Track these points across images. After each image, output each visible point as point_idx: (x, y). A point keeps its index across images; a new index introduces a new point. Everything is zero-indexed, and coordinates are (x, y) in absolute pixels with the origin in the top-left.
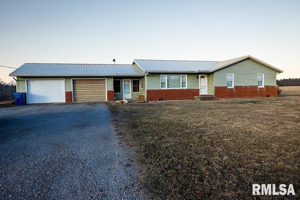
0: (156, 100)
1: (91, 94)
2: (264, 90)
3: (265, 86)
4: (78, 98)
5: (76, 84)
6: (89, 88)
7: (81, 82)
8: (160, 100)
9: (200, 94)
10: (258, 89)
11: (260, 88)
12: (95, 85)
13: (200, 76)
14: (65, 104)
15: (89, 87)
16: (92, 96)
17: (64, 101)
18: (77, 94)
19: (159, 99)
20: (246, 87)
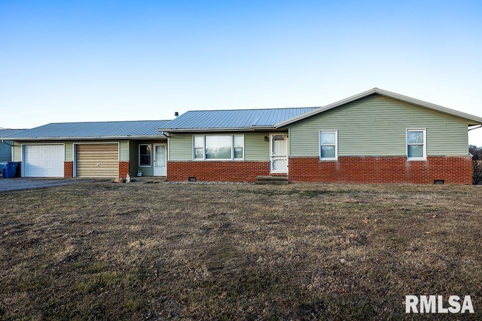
0: (183, 179)
1: (100, 166)
2: (427, 166)
3: (429, 158)
4: (82, 172)
5: (79, 151)
6: (97, 158)
7: (86, 149)
8: (191, 179)
9: (272, 172)
10: (407, 165)
11: (412, 162)
12: (105, 152)
13: (271, 137)
14: (62, 179)
15: (97, 155)
16: (100, 169)
17: (61, 174)
18: (81, 166)
19: (189, 178)
20: (370, 159)
